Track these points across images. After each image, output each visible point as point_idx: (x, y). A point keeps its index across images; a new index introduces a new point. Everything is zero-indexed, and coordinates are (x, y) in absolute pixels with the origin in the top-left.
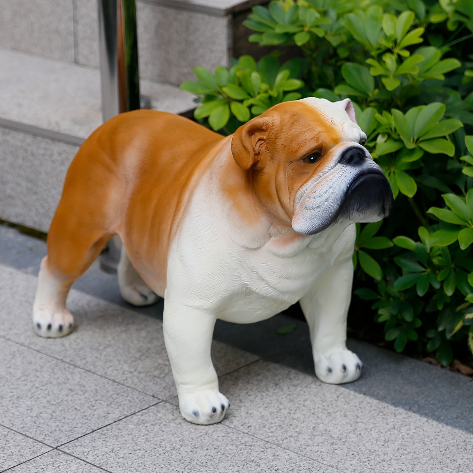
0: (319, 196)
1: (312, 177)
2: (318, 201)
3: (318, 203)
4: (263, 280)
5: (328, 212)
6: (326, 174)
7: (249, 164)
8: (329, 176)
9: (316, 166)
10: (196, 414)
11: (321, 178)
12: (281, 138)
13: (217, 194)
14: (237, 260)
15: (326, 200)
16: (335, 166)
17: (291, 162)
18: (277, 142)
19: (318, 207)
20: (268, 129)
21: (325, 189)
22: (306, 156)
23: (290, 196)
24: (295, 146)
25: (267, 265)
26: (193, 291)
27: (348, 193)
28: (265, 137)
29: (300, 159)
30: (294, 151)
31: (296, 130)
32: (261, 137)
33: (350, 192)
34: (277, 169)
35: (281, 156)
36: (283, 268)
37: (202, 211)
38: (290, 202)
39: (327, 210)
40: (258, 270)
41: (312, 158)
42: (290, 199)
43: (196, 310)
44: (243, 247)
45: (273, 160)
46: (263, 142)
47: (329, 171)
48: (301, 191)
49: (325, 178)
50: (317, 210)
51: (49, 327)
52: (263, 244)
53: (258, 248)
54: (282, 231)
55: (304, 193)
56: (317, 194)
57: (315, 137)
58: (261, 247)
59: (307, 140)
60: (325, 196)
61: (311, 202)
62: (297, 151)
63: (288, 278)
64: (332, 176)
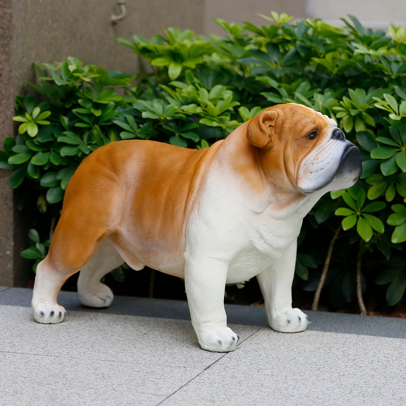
0: (322, 161)
1: (313, 149)
2: (321, 165)
3: (321, 166)
4: (263, 238)
5: (330, 171)
6: (324, 146)
7: (266, 142)
8: (326, 147)
9: (315, 142)
10: (220, 342)
11: (321, 149)
12: (287, 123)
13: (230, 173)
14: (248, 221)
15: (328, 163)
16: (330, 140)
17: (296, 140)
18: (284, 126)
19: (322, 169)
20: (275, 118)
21: (326, 156)
22: (308, 134)
23: (294, 166)
24: (299, 127)
25: (267, 226)
26: (217, 245)
27: (343, 158)
28: (273, 124)
29: (304, 137)
30: (299, 131)
31: (297, 118)
32: (271, 124)
33: (344, 156)
34: (285, 146)
35: (288, 136)
36: (277, 228)
37: (219, 186)
38: (294, 170)
39: (329, 171)
40: (260, 230)
41: (312, 136)
42: (294, 168)
43: (218, 261)
44: (252, 211)
45: (281, 140)
46: (272, 128)
47: (325, 144)
48: (305, 160)
49: (324, 148)
50: (320, 172)
51: (52, 313)
52: (265, 210)
53: (261, 213)
54: (280, 198)
55: (307, 162)
56: (320, 160)
57: (312, 121)
58: (263, 211)
59: (307, 123)
60: (327, 161)
61: (316, 167)
62: (301, 131)
63: (280, 237)
64: (329, 147)
